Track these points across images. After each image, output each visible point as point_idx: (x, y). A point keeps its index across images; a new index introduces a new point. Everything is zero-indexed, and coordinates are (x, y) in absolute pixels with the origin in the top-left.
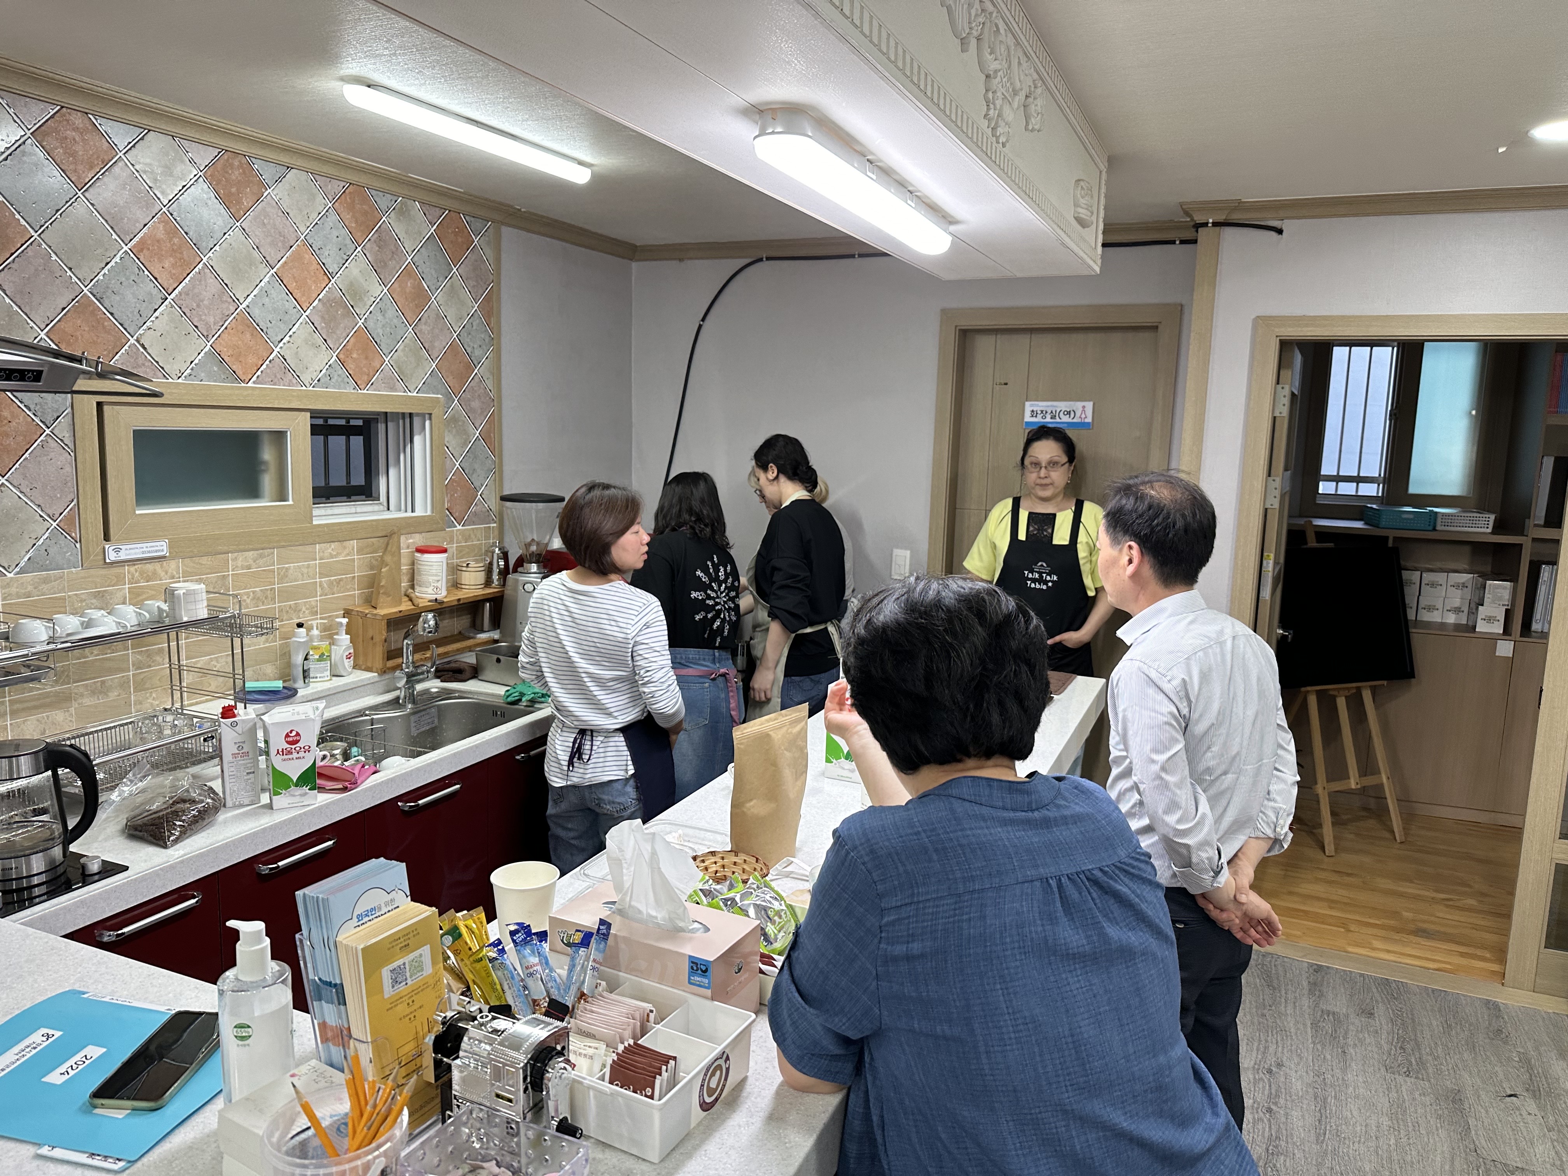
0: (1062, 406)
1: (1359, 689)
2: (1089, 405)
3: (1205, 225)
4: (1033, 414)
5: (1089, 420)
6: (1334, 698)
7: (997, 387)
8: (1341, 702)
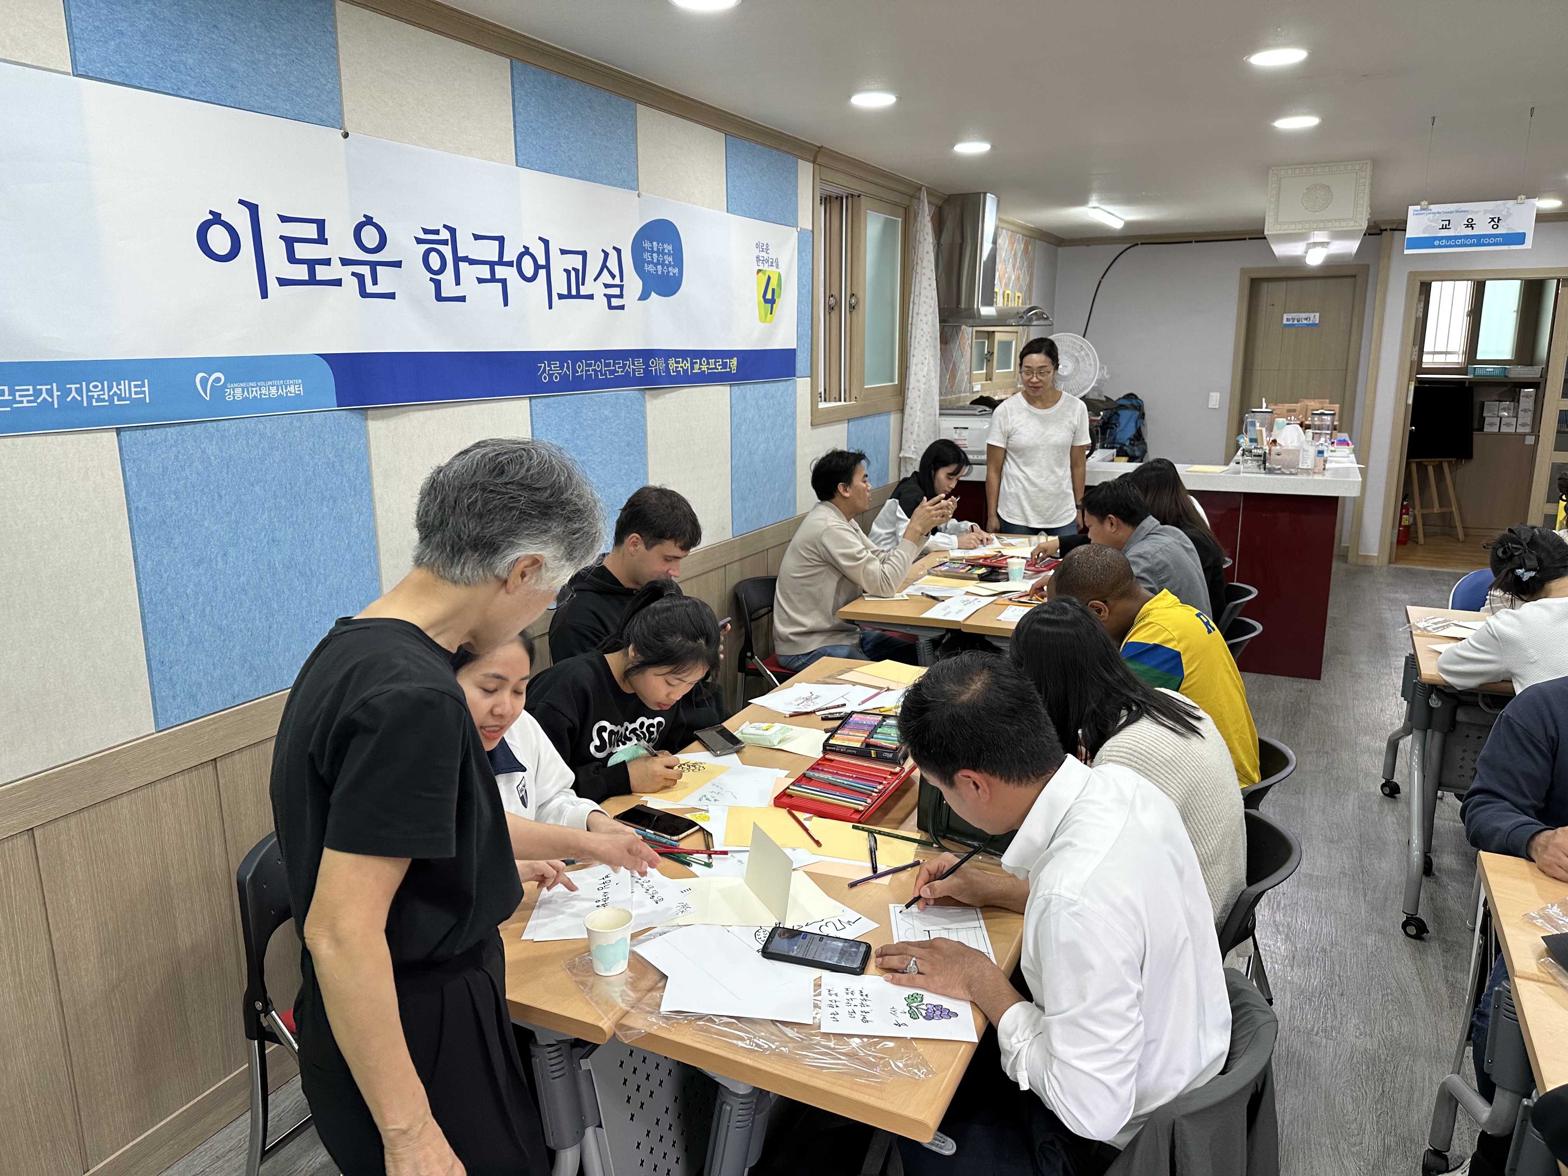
0: (1304, 315)
1: (1441, 462)
2: (1317, 315)
3: (1386, 230)
4: (1288, 320)
5: (1317, 322)
6: (1426, 467)
7: (1269, 307)
8: (1430, 469)
